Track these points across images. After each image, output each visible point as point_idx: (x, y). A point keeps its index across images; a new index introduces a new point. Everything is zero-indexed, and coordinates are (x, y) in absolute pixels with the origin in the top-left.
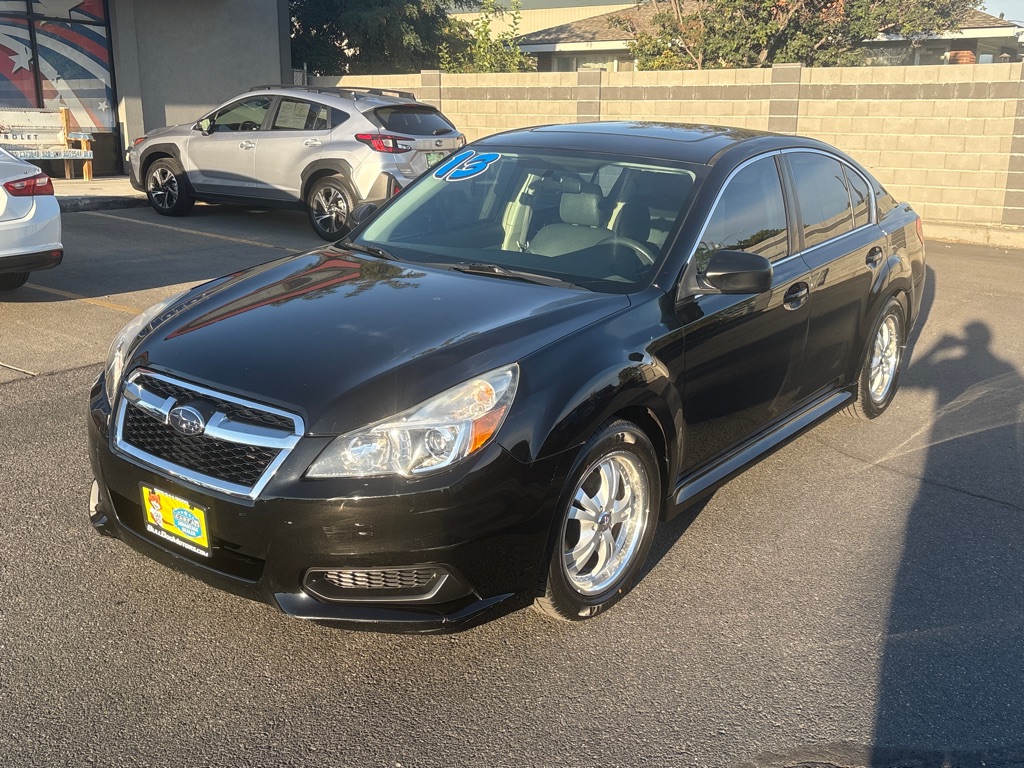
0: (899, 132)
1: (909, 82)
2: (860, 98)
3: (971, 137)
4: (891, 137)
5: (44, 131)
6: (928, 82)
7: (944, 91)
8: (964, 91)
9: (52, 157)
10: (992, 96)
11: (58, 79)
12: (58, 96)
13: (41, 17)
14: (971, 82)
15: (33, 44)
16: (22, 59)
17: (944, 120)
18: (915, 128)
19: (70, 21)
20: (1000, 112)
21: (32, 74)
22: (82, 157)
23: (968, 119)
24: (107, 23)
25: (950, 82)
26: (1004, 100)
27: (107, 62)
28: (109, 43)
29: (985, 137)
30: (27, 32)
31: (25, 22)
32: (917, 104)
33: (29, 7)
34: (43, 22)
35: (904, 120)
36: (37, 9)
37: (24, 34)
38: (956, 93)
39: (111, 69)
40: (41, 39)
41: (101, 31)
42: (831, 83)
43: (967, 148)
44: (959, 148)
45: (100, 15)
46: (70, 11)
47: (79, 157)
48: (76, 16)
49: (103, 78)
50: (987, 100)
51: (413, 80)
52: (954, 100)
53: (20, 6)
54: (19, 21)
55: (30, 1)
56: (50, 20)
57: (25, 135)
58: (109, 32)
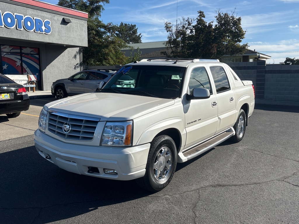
9: (25, 86)
11: (27, 68)
12: (27, 72)
13: (24, 53)
15: (21, 60)
16: (19, 63)
19: (30, 54)
20: (253, 73)
21: (21, 67)
22: (33, 86)
24: (39, 54)
25: (242, 66)
27: (39, 64)
28: (39, 59)
30: (20, 57)
31: (20, 55)
33: (21, 51)
34: (24, 55)
36: (23, 51)
37: (19, 57)
38: (243, 69)
39: (40, 65)
40: (24, 59)
41: (37, 56)
46: (30, 52)
47: (32, 86)
48: (32, 53)
49: (37, 67)
50: (250, 70)
53: (19, 51)
54: (18, 54)
55: (21, 49)
56: (25, 54)
57: (19, 81)
58: (39, 57)
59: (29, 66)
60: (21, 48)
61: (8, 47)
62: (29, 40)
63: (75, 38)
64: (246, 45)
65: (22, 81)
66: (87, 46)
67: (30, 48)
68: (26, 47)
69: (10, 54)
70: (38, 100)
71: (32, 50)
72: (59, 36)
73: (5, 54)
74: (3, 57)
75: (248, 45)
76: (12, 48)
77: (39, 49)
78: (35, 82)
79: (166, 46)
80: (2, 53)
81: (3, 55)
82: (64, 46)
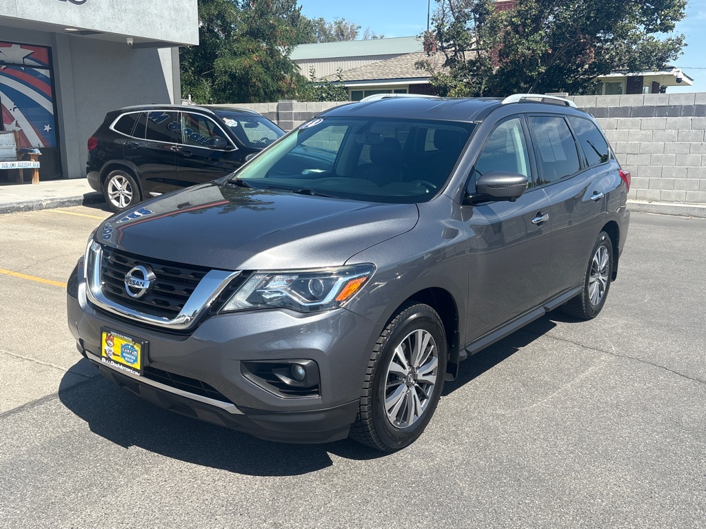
0: (641, 140)
1: (647, 105)
2: (611, 116)
3: (694, 143)
4: (634, 144)
6: (661, 105)
8: (688, 111)
9: (9, 167)
11: (14, 108)
12: (14, 122)
13: (3, 63)
14: (692, 104)
17: (674, 132)
18: (652, 138)
19: (24, 65)
22: (32, 167)
23: (691, 131)
24: (50, 66)
25: (677, 105)
27: (50, 96)
28: (52, 82)
32: (653, 121)
34: (4, 67)
35: (644, 132)
38: (682, 113)
39: (54, 100)
40: (3, 79)
41: (46, 73)
42: (589, 106)
45: (46, 61)
46: (24, 58)
47: (29, 167)
48: (28, 61)
49: (47, 105)
51: (272, 107)
56: (9, 65)
58: (52, 73)
59: (22, 102)
62: (19, 16)
64: (679, 41)
66: (198, 44)
67: (23, 45)
68: (9, 44)
70: (51, 210)
71: (28, 52)
72: (114, 7)
77: (49, 49)
78: (37, 152)
82: (128, 42)
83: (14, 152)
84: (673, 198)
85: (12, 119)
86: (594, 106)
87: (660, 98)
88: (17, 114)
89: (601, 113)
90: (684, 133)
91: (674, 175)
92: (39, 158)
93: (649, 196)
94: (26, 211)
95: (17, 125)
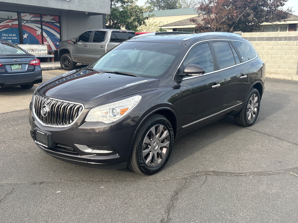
0: (268, 50)
1: (271, 36)
2: (257, 41)
3: (288, 51)
4: (266, 51)
5: (43, 50)
6: (276, 36)
7: (280, 39)
8: (286, 39)
9: (44, 57)
10: (293, 40)
11: (47, 37)
12: (47, 42)
13: (44, 22)
14: (287, 36)
15: (42, 28)
16: (39, 32)
17: (280, 46)
18: (272, 49)
19: (51, 22)
20: (295, 44)
21: (41, 36)
22: (52, 56)
23: (287, 46)
24: (60, 23)
25: (282, 36)
26: (296, 41)
27: (59, 32)
28: (60, 28)
29: (291, 51)
31: (40, 23)
32: (273, 42)
33: (41, 19)
35: (269, 46)
36: (43, 19)
37: (40, 26)
38: (283, 39)
39: (60, 34)
40: (44, 27)
41: (58, 25)
42: (250, 37)
43: (287, 54)
44: (285, 54)
45: (58, 20)
47: (51, 57)
48: (52, 21)
49: (58, 36)
50: (292, 41)
52: (283, 41)
53: (39, 19)
54: (38, 23)
55: (41, 18)
56: (46, 22)
57: (38, 51)
58: (60, 25)
60: (41, 16)
61: (28, 14)
62: (48, 7)
63: (97, 5)
65: (41, 51)
66: (110, 14)
67: (51, 15)
68: (46, 15)
69: (30, 22)
70: (55, 70)
71: (52, 18)
73: (25, 22)
74: (24, 25)
75: (293, 11)
76: (33, 16)
77: (60, 16)
78: (54, 52)
79: (197, 12)
80: (22, 21)
81: (23, 24)
82: (86, 13)
83: (46, 52)
84: (280, 72)
85: (46, 40)
86: (251, 37)
87: (275, 33)
88: (48, 39)
89: (253, 39)
90: (284, 47)
91: (280, 63)
92: (54, 54)
93: (271, 71)
94: (47, 70)
95: (48, 43)
